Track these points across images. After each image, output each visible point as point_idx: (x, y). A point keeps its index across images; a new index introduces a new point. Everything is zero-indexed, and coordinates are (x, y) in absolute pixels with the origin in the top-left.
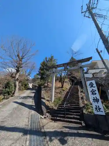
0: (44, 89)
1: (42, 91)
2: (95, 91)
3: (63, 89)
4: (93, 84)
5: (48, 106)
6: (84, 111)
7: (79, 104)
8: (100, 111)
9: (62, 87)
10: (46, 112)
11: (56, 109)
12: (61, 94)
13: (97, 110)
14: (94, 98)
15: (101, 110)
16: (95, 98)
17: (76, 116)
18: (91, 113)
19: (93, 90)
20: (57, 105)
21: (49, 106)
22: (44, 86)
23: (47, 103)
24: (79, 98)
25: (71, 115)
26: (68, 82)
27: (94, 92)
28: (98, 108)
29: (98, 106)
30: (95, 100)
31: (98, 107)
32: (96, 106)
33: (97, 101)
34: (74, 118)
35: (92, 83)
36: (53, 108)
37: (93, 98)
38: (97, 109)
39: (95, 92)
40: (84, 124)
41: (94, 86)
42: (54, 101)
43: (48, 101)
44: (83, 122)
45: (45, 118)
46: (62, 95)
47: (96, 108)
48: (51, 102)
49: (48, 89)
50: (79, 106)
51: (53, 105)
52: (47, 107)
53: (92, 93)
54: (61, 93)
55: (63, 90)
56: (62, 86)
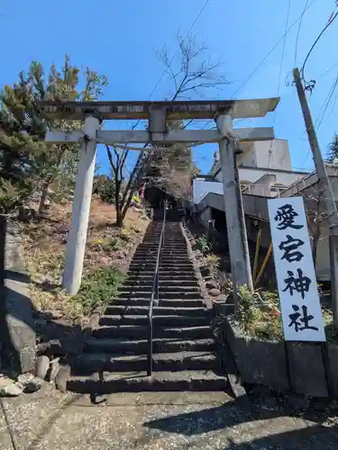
0: (22, 226)
1: (9, 237)
2: (301, 243)
3: (124, 232)
4: (296, 214)
5: (49, 317)
6: (238, 331)
7: (198, 296)
8: (307, 327)
9: (119, 224)
10: (40, 353)
11: (95, 326)
12: (113, 254)
13: (297, 324)
14: (290, 273)
15: (310, 323)
16: (296, 276)
17: (196, 355)
18: (268, 338)
19: (290, 238)
20: (101, 309)
21: (56, 314)
22: (22, 211)
23: (41, 300)
24: (192, 270)
25: (176, 349)
26: (138, 207)
27: (294, 247)
28: (302, 317)
29: (304, 308)
30: (293, 285)
31: (301, 311)
32: (295, 308)
33: (302, 285)
34: (189, 365)
35: (291, 209)
36: (79, 326)
37: (288, 277)
38: (298, 320)
39: (300, 249)
40: (239, 390)
41: (296, 221)
42: (83, 288)
43: (46, 287)
44: (233, 379)
45: (30, 389)
46: (120, 258)
47: (294, 317)
48: (68, 292)
49: (48, 227)
50: (200, 304)
51: (79, 306)
52: (44, 325)
53: (283, 252)
54: (115, 250)
55: (124, 238)
56: (120, 218)
